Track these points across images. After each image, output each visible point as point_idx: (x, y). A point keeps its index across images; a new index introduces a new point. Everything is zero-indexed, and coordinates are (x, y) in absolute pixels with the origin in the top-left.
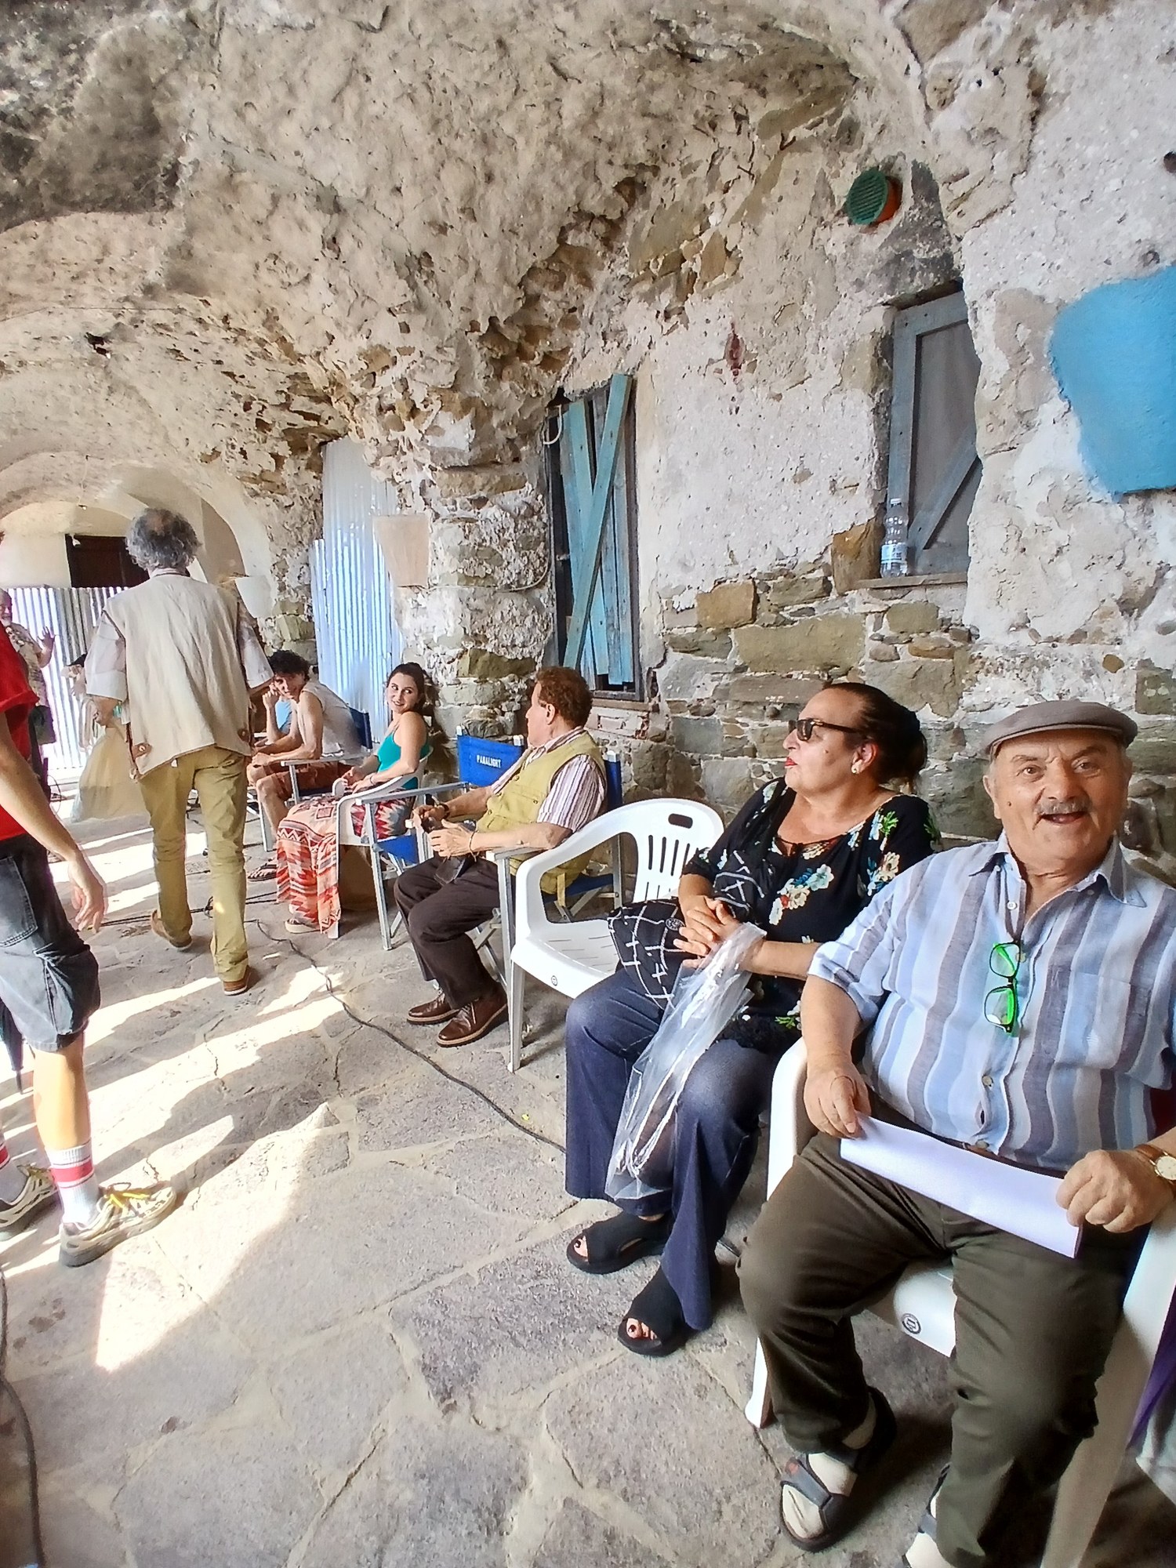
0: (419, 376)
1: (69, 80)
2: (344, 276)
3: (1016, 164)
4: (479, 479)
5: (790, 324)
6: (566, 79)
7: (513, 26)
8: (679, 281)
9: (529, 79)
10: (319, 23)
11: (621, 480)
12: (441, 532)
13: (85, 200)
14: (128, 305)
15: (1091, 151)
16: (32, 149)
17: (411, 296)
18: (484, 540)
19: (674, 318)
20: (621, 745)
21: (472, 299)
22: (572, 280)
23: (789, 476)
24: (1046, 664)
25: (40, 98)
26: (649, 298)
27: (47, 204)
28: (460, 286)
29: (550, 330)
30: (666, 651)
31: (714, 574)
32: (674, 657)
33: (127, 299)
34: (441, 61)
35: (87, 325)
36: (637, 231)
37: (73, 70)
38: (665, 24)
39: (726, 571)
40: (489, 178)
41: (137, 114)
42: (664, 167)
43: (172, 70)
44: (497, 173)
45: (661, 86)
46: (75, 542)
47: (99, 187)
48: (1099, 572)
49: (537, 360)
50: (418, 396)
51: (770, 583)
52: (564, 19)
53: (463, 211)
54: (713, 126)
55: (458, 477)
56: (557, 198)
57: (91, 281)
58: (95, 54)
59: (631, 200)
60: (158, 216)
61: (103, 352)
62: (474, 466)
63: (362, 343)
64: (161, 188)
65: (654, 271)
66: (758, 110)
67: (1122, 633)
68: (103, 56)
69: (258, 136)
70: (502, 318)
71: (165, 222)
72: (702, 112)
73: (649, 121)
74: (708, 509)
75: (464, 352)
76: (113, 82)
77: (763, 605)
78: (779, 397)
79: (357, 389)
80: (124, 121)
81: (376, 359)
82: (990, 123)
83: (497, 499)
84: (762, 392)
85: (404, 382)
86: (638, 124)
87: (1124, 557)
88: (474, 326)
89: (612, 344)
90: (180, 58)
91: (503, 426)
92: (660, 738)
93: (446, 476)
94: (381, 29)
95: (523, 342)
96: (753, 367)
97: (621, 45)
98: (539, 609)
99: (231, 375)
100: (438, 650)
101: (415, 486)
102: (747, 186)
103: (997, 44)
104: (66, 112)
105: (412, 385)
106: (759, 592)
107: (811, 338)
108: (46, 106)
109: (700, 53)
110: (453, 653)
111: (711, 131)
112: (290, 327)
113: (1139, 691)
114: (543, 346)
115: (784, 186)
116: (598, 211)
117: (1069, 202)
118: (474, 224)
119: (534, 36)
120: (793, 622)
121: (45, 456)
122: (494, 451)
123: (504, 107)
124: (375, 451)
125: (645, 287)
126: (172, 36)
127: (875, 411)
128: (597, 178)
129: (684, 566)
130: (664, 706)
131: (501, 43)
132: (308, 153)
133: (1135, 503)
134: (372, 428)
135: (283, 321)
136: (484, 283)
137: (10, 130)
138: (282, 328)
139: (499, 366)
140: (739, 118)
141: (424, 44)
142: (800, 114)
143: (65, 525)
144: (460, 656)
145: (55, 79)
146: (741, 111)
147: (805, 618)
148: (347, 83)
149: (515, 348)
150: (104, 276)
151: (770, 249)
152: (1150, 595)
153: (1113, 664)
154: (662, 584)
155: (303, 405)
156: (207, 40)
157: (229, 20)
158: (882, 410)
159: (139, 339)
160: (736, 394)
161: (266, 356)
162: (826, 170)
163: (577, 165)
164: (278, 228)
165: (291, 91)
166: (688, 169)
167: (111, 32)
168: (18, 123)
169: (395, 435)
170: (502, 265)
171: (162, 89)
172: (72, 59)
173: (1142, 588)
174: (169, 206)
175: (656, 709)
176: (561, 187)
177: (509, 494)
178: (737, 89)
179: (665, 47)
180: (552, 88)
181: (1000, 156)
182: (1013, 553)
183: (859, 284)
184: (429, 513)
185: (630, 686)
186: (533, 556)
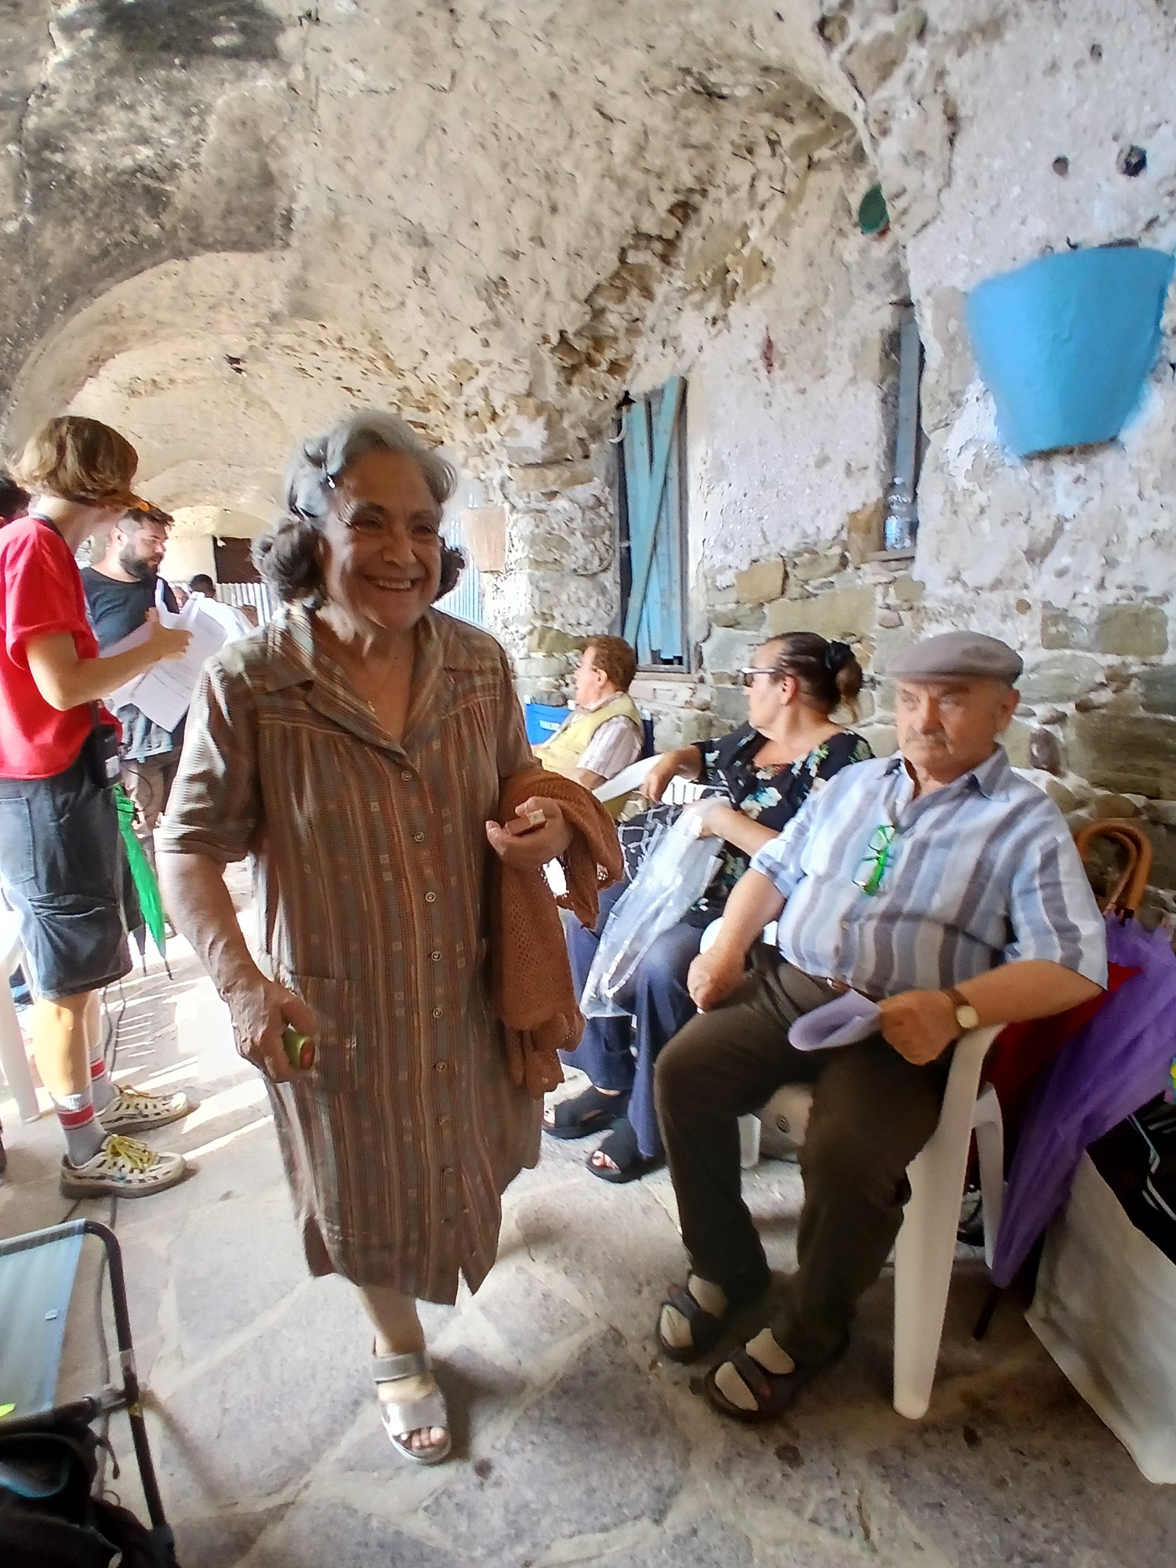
0: (498, 385)
1: (194, 139)
2: (433, 301)
3: (940, 181)
4: (551, 474)
5: (812, 326)
6: (612, 121)
7: (561, 81)
8: (725, 291)
9: (580, 125)
10: (399, 87)
11: (674, 472)
12: (516, 522)
13: (216, 241)
14: (258, 330)
15: (997, 164)
16: (168, 198)
17: (490, 316)
18: (553, 529)
19: (720, 323)
20: (673, 716)
21: (543, 315)
22: (634, 294)
23: (811, 462)
24: (972, 610)
25: (173, 154)
26: (699, 307)
27: (185, 245)
28: (533, 305)
29: (615, 339)
30: (710, 626)
31: (750, 553)
32: (719, 632)
33: (257, 325)
34: (504, 112)
35: (225, 347)
36: (691, 248)
37: (197, 130)
38: (687, 71)
39: (761, 551)
40: (554, 209)
41: (255, 169)
42: (710, 189)
43: (280, 131)
44: (561, 206)
45: (695, 121)
46: (220, 544)
47: (228, 230)
48: (1010, 527)
49: (604, 366)
50: (498, 402)
51: (797, 560)
52: (603, 72)
53: (532, 239)
54: (750, 151)
55: (532, 472)
56: (616, 222)
57: (226, 310)
58: (213, 116)
59: (685, 220)
60: (278, 254)
61: (239, 370)
62: (546, 464)
63: (450, 358)
64: (279, 231)
65: (705, 283)
66: (789, 135)
67: (1029, 578)
68: (221, 119)
69: (356, 183)
70: (570, 331)
71: (283, 259)
72: (738, 141)
73: (691, 152)
74: (745, 495)
75: (538, 363)
76: (232, 141)
77: (792, 579)
78: (803, 391)
79: (447, 397)
80: (244, 175)
81: (463, 371)
82: (919, 146)
83: (567, 492)
84: (790, 387)
85: (485, 391)
86: (682, 156)
87: (1030, 513)
88: (546, 339)
89: (669, 350)
90: (286, 120)
91: (573, 426)
92: (705, 708)
93: (521, 472)
94: (451, 89)
95: (592, 352)
96: (783, 366)
97: (654, 90)
98: (603, 591)
99: (349, 389)
100: (512, 629)
101: (496, 483)
102: (779, 203)
103: (920, 77)
104: (195, 167)
105: (492, 393)
106: (788, 569)
107: (830, 337)
108: (178, 161)
109: (725, 91)
110: (524, 630)
111: (748, 156)
112: (392, 346)
113: (1044, 630)
114: (610, 354)
115: (809, 202)
116: (654, 232)
117: (983, 210)
118: (543, 250)
119: (580, 87)
120: (816, 595)
121: (194, 464)
122: (565, 449)
123: (561, 148)
124: (464, 453)
125: (697, 297)
126: (278, 101)
127: (884, 401)
128: (650, 203)
129: (725, 547)
130: (709, 678)
131: (553, 95)
132: (398, 196)
133: (1038, 465)
134: (461, 432)
135: (386, 341)
136: (554, 301)
137: (148, 181)
138: (386, 347)
139: (570, 372)
140: (773, 144)
141: (488, 100)
142: (823, 137)
143: (211, 528)
144: (531, 633)
145: (182, 138)
146: (773, 137)
147: (827, 591)
148: (427, 136)
149: (583, 357)
150: (236, 306)
151: (797, 259)
152: (1050, 544)
153: (1024, 607)
154: (707, 564)
155: (412, 415)
156: (307, 104)
157: (323, 87)
158: (890, 399)
159: (271, 359)
160: (769, 390)
161: (377, 372)
162: (845, 186)
163: (631, 193)
164: (377, 260)
165: (381, 144)
166: (732, 190)
167: (225, 98)
168: (154, 175)
169: (480, 437)
170: (569, 283)
171: (273, 147)
172: (195, 121)
173: (1042, 539)
174: (287, 245)
175: (702, 680)
176: (618, 213)
177: (579, 488)
178: (766, 119)
179: (693, 89)
180: (601, 130)
181: (929, 173)
182: (948, 514)
183: (870, 287)
184: (507, 506)
185: (680, 660)
186: (599, 543)
